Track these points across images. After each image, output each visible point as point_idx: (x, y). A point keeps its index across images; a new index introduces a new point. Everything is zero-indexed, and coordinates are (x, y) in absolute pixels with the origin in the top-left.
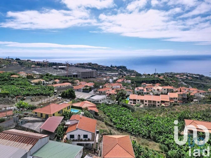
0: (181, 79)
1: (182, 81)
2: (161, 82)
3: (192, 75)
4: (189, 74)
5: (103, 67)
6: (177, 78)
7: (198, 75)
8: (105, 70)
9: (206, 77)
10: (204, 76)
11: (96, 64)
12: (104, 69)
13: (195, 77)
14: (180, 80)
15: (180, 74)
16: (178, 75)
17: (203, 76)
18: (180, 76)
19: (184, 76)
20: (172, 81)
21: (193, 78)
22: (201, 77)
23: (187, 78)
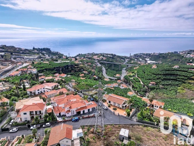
0: (97, 60)
1: (97, 62)
3: (107, 54)
4: (105, 54)
5: (20, 49)
6: (95, 59)
8: (23, 53)
11: (13, 47)
12: (21, 52)
14: (97, 61)
18: (98, 57)
19: (101, 57)
20: (88, 63)
21: (107, 58)
22: (114, 56)
23: (102, 59)
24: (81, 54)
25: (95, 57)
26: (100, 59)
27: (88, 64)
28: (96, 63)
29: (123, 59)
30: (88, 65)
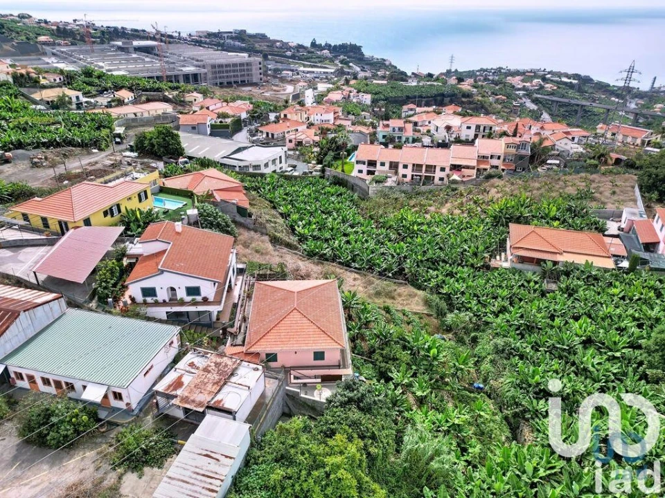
0: (524, 88)
1: (524, 95)
2: (464, 99)
3: (559, 75)
4: (549, 73)
5: (285, 46)
6: (514, 87)
7: (576, 76)
8: (293, 57)
9: (596, 83)
10: (592, 80)
11: (263, 37)
12: (289, 53)
13: (565, 83)
14: (521, 93)
15: (522, 73)
16: (518, 78)
17: (587, 80)
18: (523, 81)
19: (536, 81)
20: (497, 95)
21: (559, 88)
22: (584, 83)
23: (542, 87)
24: (456, 70)
25: (516, 81)
26: (531, 88)
27: (498, 99)
28: (521, 98)
29: (618, 96)
30: (497, 101)
